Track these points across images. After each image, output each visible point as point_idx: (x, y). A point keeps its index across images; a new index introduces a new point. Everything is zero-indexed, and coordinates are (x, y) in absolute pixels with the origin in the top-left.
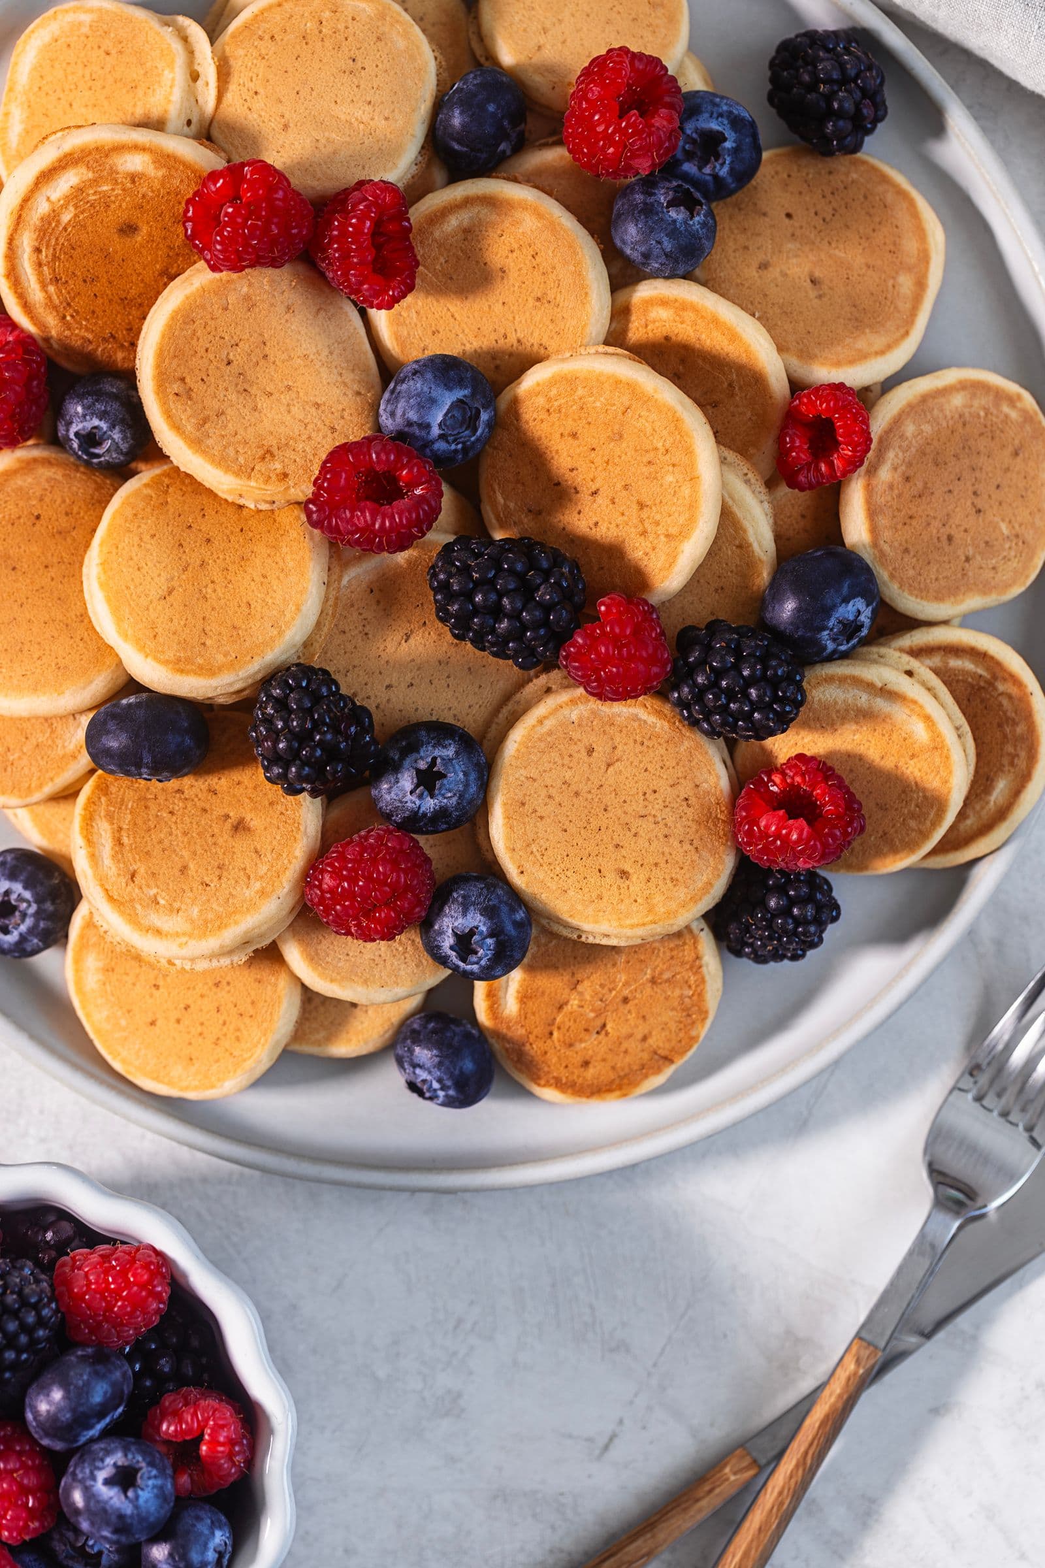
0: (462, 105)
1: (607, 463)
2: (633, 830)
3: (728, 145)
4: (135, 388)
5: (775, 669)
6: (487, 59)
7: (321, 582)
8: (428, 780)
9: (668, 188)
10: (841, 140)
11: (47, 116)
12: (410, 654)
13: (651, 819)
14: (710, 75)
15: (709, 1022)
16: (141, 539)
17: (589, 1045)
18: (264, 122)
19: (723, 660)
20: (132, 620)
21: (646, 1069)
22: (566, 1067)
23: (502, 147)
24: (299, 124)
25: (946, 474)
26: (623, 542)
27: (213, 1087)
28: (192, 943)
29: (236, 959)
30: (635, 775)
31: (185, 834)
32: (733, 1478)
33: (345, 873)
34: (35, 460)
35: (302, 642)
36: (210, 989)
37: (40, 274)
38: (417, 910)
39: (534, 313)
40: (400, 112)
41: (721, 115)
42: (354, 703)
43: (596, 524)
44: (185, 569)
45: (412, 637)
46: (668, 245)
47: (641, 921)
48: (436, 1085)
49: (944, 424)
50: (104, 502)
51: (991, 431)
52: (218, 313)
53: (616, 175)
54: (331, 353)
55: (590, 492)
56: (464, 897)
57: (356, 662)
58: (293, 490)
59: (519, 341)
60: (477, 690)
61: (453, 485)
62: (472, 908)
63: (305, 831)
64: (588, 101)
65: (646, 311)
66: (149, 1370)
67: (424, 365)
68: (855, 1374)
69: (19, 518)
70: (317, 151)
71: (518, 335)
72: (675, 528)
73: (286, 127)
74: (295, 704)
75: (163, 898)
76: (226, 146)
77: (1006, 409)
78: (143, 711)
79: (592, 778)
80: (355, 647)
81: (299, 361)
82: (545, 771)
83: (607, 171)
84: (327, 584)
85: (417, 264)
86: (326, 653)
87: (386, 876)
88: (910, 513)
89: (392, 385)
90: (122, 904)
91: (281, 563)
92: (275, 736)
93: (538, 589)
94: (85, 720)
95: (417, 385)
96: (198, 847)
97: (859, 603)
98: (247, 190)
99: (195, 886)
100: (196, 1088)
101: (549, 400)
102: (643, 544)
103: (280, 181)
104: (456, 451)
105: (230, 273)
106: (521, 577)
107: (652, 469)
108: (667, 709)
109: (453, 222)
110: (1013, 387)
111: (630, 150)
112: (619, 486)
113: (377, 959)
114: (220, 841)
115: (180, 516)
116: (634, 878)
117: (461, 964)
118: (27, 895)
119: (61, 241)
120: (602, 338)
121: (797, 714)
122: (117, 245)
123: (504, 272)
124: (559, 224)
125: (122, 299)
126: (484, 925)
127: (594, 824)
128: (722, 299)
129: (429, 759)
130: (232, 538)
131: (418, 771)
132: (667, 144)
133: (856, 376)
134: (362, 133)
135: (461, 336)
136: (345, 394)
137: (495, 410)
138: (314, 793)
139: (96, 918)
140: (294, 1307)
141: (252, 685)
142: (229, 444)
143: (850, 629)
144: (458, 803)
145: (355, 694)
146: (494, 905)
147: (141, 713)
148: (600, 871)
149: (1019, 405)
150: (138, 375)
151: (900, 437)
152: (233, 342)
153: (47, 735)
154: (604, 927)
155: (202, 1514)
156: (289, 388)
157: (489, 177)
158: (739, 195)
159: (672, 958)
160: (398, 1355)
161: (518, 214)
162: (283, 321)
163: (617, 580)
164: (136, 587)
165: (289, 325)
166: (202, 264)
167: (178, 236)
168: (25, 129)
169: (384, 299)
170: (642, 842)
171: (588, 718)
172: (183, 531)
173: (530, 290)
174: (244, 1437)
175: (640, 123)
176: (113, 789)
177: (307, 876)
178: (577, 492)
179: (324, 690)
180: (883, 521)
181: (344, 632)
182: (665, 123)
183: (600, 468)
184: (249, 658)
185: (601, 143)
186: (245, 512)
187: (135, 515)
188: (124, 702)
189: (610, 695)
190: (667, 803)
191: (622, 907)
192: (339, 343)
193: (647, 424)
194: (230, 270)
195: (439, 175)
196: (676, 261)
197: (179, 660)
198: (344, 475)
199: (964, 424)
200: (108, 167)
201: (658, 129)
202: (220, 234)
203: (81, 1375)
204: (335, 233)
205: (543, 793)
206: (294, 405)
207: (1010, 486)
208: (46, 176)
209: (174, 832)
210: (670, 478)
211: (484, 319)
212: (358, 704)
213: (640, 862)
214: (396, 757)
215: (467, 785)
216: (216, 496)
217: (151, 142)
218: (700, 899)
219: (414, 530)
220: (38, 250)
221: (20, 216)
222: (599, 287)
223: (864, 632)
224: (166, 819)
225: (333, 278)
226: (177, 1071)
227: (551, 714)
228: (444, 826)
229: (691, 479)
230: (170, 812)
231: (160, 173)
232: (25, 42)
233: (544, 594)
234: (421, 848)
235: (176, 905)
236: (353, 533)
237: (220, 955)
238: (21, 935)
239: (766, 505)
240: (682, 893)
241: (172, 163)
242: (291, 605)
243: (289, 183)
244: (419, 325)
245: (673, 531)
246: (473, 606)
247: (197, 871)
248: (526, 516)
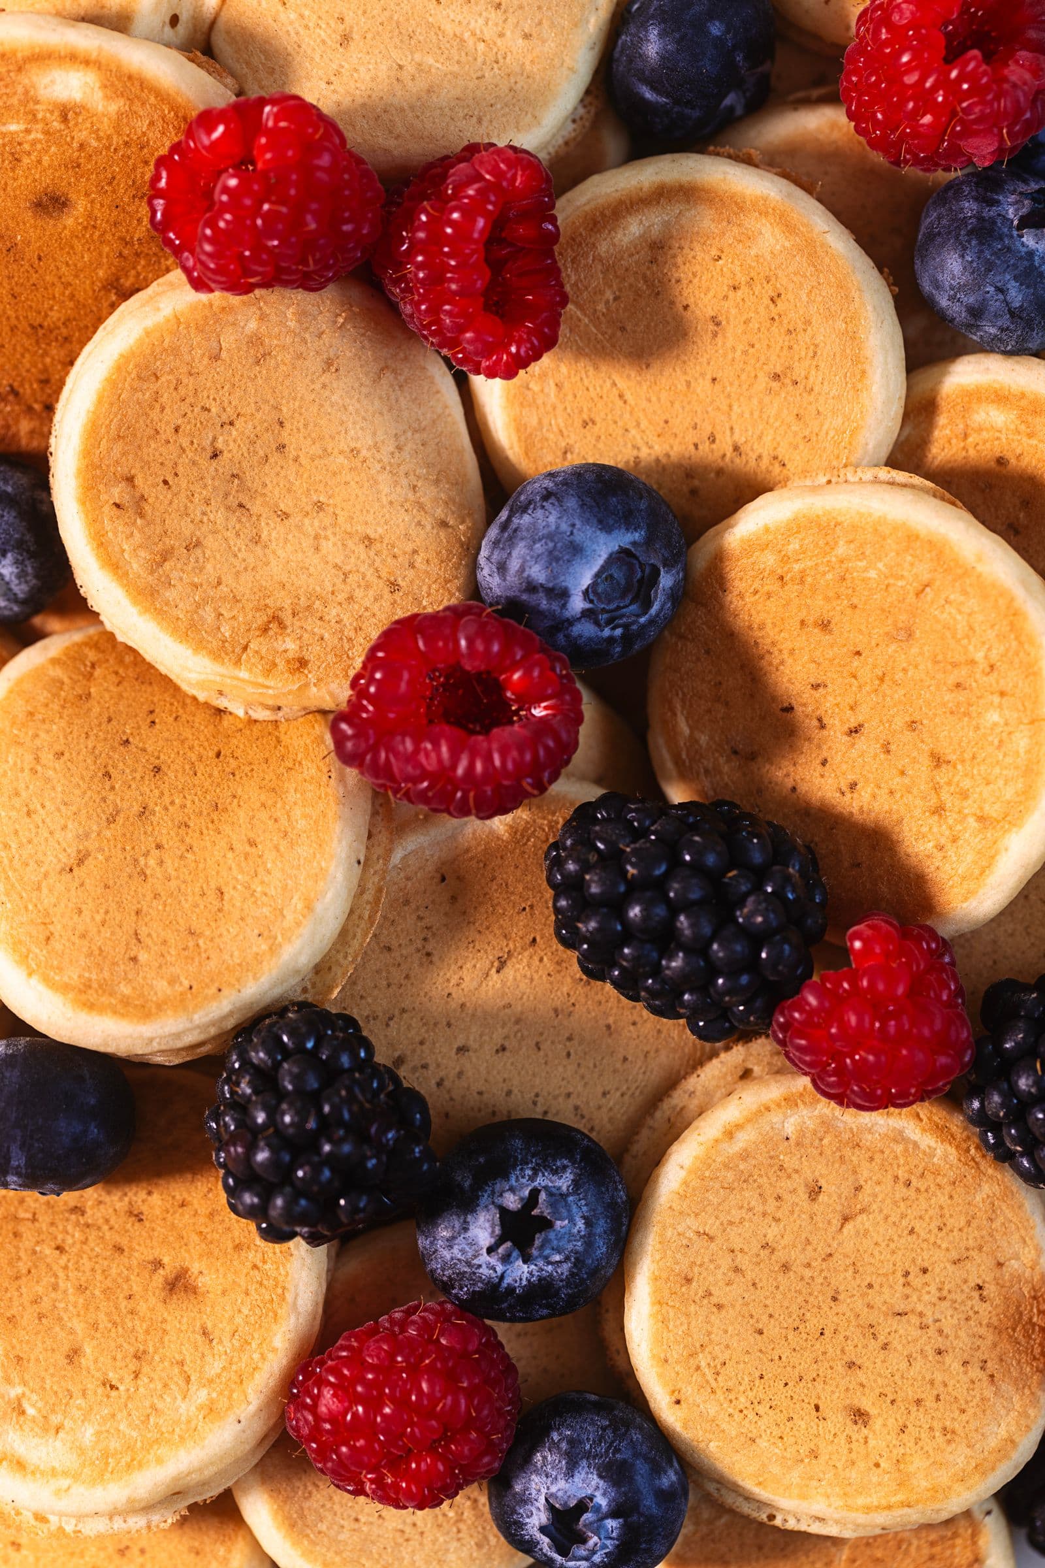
0: (664, 21)
1: (882, 679)
2: (882, 1339)
4: (46, 488)
7: (354, 861)
8: (521, 1230)
9: (1021, 193)
12: (504, 994)
13: (914, 1320)
16: (37, 759)
18: (307, 27)
20: (9, 906)
23: (728, 101)
24: (369, 36)
26: (900, 821)
28: (79, 1490)
29: (156, 1518)
30: (891, 1240)
31: (81, 1289)
33: (359, 1389)
35: (311, 965)
36: (110, 1558)
38: (486, 1460)
39: (767, 400)
40: (552, 25)
42: (396, 1080)
43: (853, 786)
44: (111, 820)
45: (509, 964)
46: (1016, 296)
47: (884, 1502)
52: (202, 364)
53: (930, 163)
54: (399, 448)
55: (846, 728)
56: (572, 1442)
57: (406, 1004)
58: (314, 690)
59: (736, 448)
60: (618, 1065)
61: (601, 693)
62: (584, 1463)
63: (295, 1304)
64: (891, 27)
65: (966, 410)
67: (565, 483)
70: (397, 87)
71: (736, 437)
72: (996, 807)
73: (346, 39)
74: (290, 1082)
75: (34, 1406)
76: (237, 67)
78: (16, 1072)
79: (814, 1239)
80: (407, 977)
81: (341, 459)
82: (731, 1223)
83: (916, 156)
84: (364, 864)
85: (565, 300)
86: (354, 983)
87: (434, 1400)
89: (504, 515)
91: (284, 821)
92: (249, 1136)
93: (741, 903)
95: (549, 518)
96: (102, 1317)
98: (266, 149)
99: (91, 1386)
101: (785, 559)
102: (935, 830)
103: (326, 136)
104: (611, 640)
105: (227, 295)
106: (713, 878)
107: (962, 696)
108: (956, 1123)
109: (633, 229)
111: (962, 122)
112: (899, 722)
113: (408, 1529)
114: (143, 1308)
115: (110, 720)
116: (877, 1424)
117: (558, 1558)
120: (884, 453)
122: (30, 230)
123: (718, 324)
124: (822, 245)
125: (33, 327)
126: (604, 1494)
127: (814, 1323)
129: (526, 1193)
130: (200, 768)
131: (503, 1211)
132: (1028, 115)
134: (480, 60)
135: (633, 432)
136: (419, 524)
137: (686, 570)
138: (314, 1240)
141: (216, 1038)
142: (205, 601)
144: (572, 1274)
145: (400, 1061)
146: (624, 1462)
147: (12, 1077)
148: (817, 1408)
150: (51, 463)
152: (224, 418)
154: (818, 1506)
156: (320, 506)
157: (702, 151)
159: (932, 1558)
161: (752, 222)
162: (318, 386)
163: (884, 889)
164: (21, 846)
165: (327, 393)
166: (177, 275)
167: (139, 221)
169: (500, 359)
170: (896, 1361)
171: (815, 1133)
172: (113, 748)
173: (763, 359)
175: (985, 73)
177: (293, 1384)
178: (823, 727)
179: (345, 1060)
181: (389, 949)
182: (1027, 76)
183: (868, 688)
184: (213, 990)
185: (911, 105)
186: (226, 721)
187: (31, 714)
189: (859, 1101)
190: (945, 1293)
191: (853, 1474)
192: (416, 431)
193: (959, 617)
194: (227, 289)
195: (612, 143)
196: (1029, 325)
197: (88, 986)
198: (406, 676)
200: (20, 89)
201: (1015, 86)
202: (212, 224)
204: (421, 235)
205: (725, 1262)
206: (327, 538)
209: (61, 1284)
210: (994, 717)
211: (677, 405)
212: (406, 1084)
213: (890, 1397)
214: (467, 1184)
215: (589, 1241)
216: (177, 688)
217: (100, 49)
218: (993, 1469)
219: (527, 783)
222: (886, 363)
224: (49, 1260)
225: (411, 316)
227: (748, 1120)
228: (545, 1312)
229: (1032, 722)
230: (58, 1248)
231: (113, 108)
233: (753, 914)
234: (500, 1346)
235: (55, 1419)
236: (416, 780)
237: (128, 1513)
240: (960, 1456)
241: (136, 89)
242: (294, 901)
243: (343, 140)
244: (560, 407)
245: (993, 810)
246: (622, 924)
247: (96, 1361)
248: (728, 761)
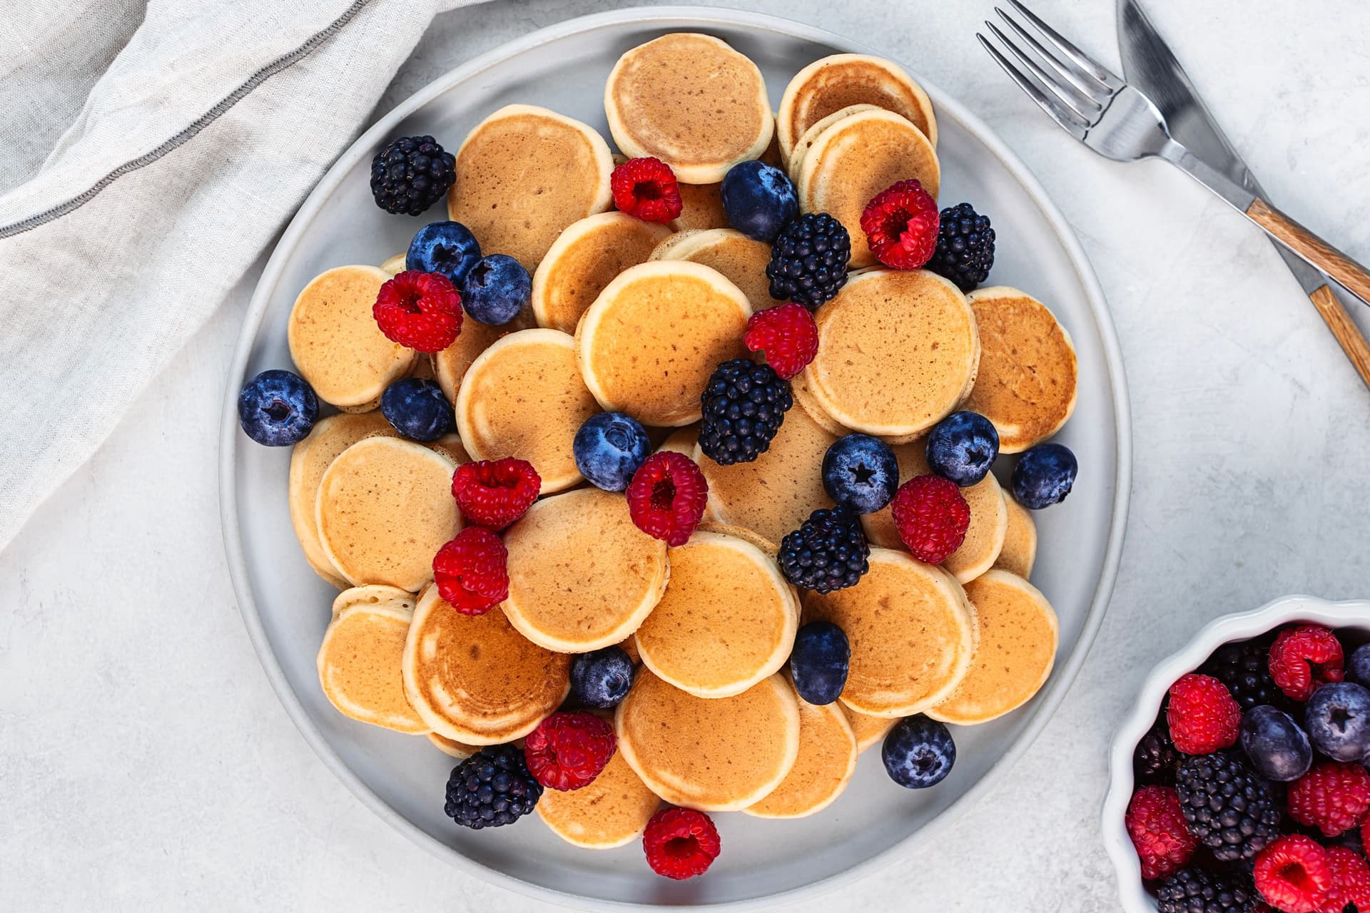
0: (405, 420)
1: (655, 338)
2: (905, 338)
3: (444, 242)
4: (582, 655)
5: (805, 232)
6: (376, 402)
7: (723, 538)
8: (864, 475)
9: (471, 285)
10: (445, 167)
11: (394, 700)
13: (898, 325)
14: (395, 254)
15: (1031, 298)
16: (685, 658)
17: (1041, 378)
18: (408, 557)
19: (796, 268)
20: (741, 669)
21: (1059, 341)
22: (1055, 395)
23: (436, 396)
24: (411, 532)
25: (675, 111)
27: (1052, 633)
28: (963, 642)
29: (973, 613)
30: (868, 334)
31: (886, 642)
32: (1331, 303)
33: (924, 536)
34: (625, 724)
35: (763, 555)
36: (988, 630)
37: (501, 714)
38: (951, 488)
39: (549, 382)
40: (407, 463)
41: (424, 246)
42: (807, 522)
43: (696, 349)
44: (708, 630)
45: (763, 480)
46: (509, 287)
47: (968, 337)
48: (1063, 483)
49: (642, 110)
50: (657, 680)
51: (648, 80)
52: (535, 596)
53: (459, 319)
54: (568, 521)
55: (673, 351)
56: (945, 456)
57: (778, 519)
58: (659, 553)
59: (567, 393)
60: (801, 438)
61: (660, 444)
62: (953, 451)
63: (892, 561)
64: (408, 334)
65: (553, 305)
66: (1254, 692)
67: (581, 458)
68: (1271, 216)
69: (663, 737)
70: (431, 521)
71: (563, 393)
73: (412, 541)
74: (808, 562)
75: (931, 660)
76: (423, 583)
77: (634, 69)
78: (804, 667)
79: (868, 364)
80: (768, 518)
81: (571, 543)
82: (861, 395)
83: (457, 325)
84: (725, 534)
85: (511, 458)
86: (770, 538)
87: (929, 508)
88: (701, 136)
89: (593, 481)
90: (932, 688)
91: (709, 565)
92: (828, 578)
93: (740, 392)
94: (804, 703)
95: (594, 464)
96: (897, 634)
97: (762, 173)
98: (454, 571)
99: (924, 638)
100: (1052, 644)
101: (609, 374)
102: (713, 319)
103: (449, 548)
104: (640, 441)
105: (509, 586)
106: (731, 402)
107: (661, 308)
108: (823, 309)
109: (484, 432)
110: (620, 64)
111: (444, 307)
112: (671, 332)
113: (977, 517)
114: (893, 618)
115: (670, 631)
116: (937, 340)
117: (988, 460)
118: (916, 749)
119: (479, 698)
120: (569, 337)
121: (836, 220)
122: (484, 661)
123: (520, 400)
124: (490, 361)
125: (522, 660)
126: (965, 444)
127: (900, 363)
128: (549, 253)
129: (850, 473)
130: (688, 596)
131: (857, 481)
132: (441, 283)
133: (606, 166)
134: (420, 490)
135: (561, 432)
136: (596, 513)
137: (614, 412)
138: (868, 553)
139: (937, 705)
140: (1193, 587)
141: (791, 590)
142: (625, 595)
143: (779, 181)
144: (880, 456)
145: (800, 521)
146: (952, 436)
147: (806, 668)
148: (932, 362)
149: (631, 60)
150: (573, 653)
151: (649, 139)
152: (556, 587)
153: (811, 728)
154: (969, 362)
155: (1361, 664)
156: (589, 551)
157: (454, 407)
158: (478, 239)
159: (989, 319)
160: (1229, 520)
161: (481, 387)
162: (544, 552)
163: (735, 338)
164: (718, 665)
165: (546, 548)
166: (502, 605)
167: (481, 619)
168: (403, 715)
169: (534, 483)
170: (914, 332)
171: (827, 363)
172: (681, 630)
173: (533, 383)
174: (1308, 631)
175: (426, 299)
176: (851, 687)
177: (922, 561)
178: (673, 360)
179: (800, 541)
180: (706, 156)
181: (757, 525)
182: (427, 283)
183: (658, 343)
184: (773, 591)
185: (437, 327)
186: (671, 586)
187: (668, 660)
188: (796, 678)
189: (814, 347)
190: (888, 314)
191: (957, 349)
192: (561, 515)
193: (631, 309)
194: (507, 586)
195: (452, 440)
196: (520, 282)
197: (771, 640)
198: (653, 518)
199: (643, 97)
200: (431, 665)
201: (430, 288)
202: (482, 592)
203: (1266, 742)
204: (486, 512)
205: (876, 397)
206: (601, 548)
207: (686, 70)
208: (435, 707)
209: (884, 649)
210: (669, 296)
211: (551, 416)
212: (809, 519)
213: (928, 335)
214: (847, 496)
215: (868, 449)
216: (658, 605)
217: (416, 635)
218: (954, 296)
219: (694, 473)
220: (485, 714)
221: (461, 726)
222: (534, 336)
223: (780, 172)
224: (875, 654)
225: (517, 516)
226: (1039, 656)
227: (823, 388)
228: (895, 466)
229: (671, 281)
230: (871, 651)
231: (438, 629)
232: (345, 710)
233: (744, 388)
234: (908, 483)
235: (936, 652)
236: (694, 514)
237: (972, 624)
238: (942, 754)
239: (689, 233)
240: (950, 308)
241: (431, 621)
242: (739, 560)
243: (450, 542)
244: (552, 460)
245: (704, 295)
246: (748, 436)
247: (914, 636)
248: (686, 396)
